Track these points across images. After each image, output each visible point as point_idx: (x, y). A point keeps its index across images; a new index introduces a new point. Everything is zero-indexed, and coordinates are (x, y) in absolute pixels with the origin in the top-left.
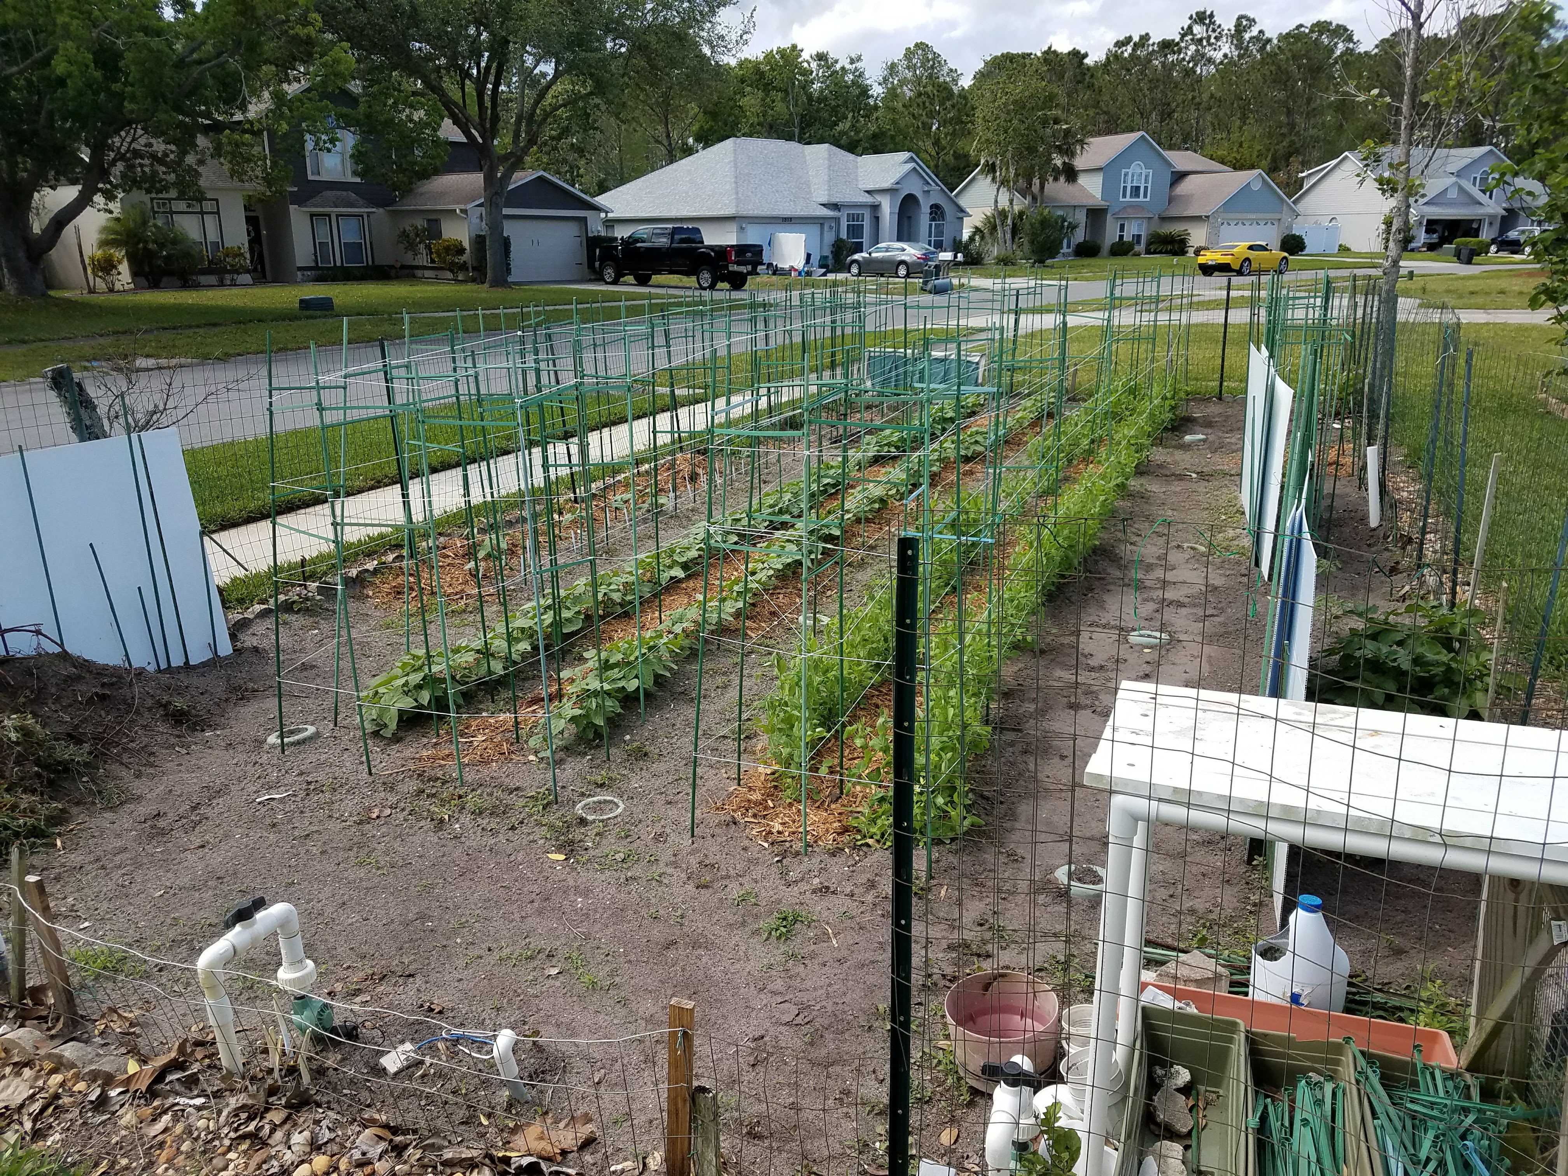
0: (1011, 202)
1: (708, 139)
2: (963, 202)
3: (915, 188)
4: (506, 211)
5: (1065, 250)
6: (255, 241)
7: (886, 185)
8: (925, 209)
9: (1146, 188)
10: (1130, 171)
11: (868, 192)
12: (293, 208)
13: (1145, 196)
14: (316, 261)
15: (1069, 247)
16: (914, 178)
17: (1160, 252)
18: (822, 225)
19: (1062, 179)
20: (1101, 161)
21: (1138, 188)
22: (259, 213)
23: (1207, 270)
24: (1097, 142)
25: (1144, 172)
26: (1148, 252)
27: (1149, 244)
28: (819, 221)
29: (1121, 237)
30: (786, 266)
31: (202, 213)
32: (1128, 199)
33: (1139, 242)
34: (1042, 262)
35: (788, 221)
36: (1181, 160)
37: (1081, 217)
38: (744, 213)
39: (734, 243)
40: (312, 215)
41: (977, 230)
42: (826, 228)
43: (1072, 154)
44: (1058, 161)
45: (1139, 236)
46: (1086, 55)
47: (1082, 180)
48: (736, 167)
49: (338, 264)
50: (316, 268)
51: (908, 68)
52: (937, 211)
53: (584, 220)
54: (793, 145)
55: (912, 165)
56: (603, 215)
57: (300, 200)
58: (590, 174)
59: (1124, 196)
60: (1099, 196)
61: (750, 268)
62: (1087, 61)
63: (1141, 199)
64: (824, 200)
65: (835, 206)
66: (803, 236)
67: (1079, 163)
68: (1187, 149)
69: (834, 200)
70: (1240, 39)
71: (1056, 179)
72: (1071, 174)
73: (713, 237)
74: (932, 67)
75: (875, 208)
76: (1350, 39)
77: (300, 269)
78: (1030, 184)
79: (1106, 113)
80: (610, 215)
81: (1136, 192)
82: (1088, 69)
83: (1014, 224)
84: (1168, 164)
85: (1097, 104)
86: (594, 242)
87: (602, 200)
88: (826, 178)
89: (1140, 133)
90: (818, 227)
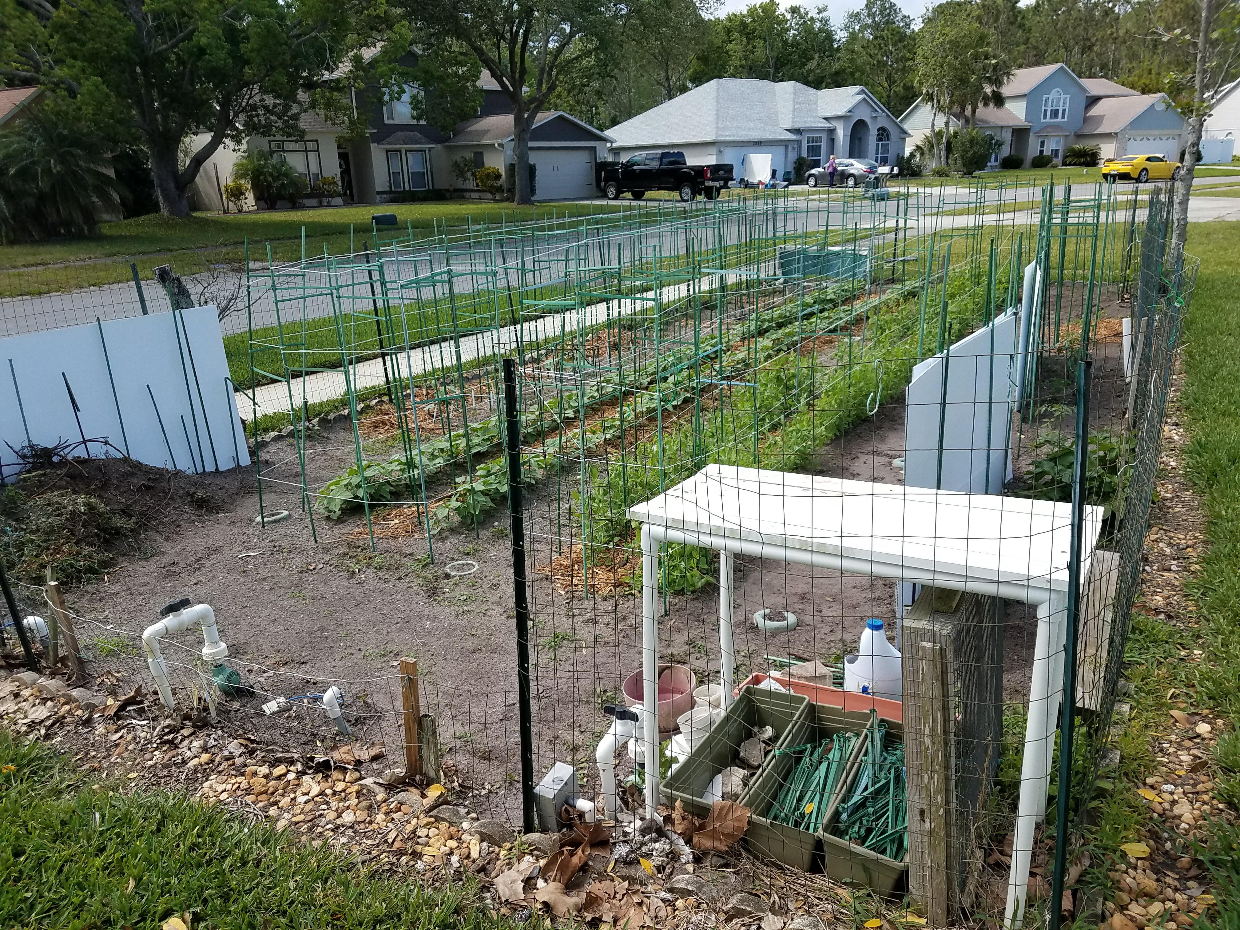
0: (947, 124)
1: (699, 80)
2: (906, 126)
3: (865, 115)
4: (531, 144)
5: (993, 163)
6: (345, 172)
7: (841, 112)
8: (873, 132)
9: (1064, 110)
10: (1051, 97)
11: (826, 119)
12: (373, 146)
13: (1063, 117)
14: (390, 187)
15: (996, 160)
16: (864, 107)
17: (1075, 164)
18: (786, 147)
19: (992, 105)
20: (1025, 90)
21: (1057, 111)
22: (349, 150)
23: (1111, 178)
24: (1021, 74)
25: (1063, 97)
26: (1064, 164)
27: (1065, 157)
28: (785, 144)
29: (1042, 151)
31: (306, 151)
32: (1048, 119)
33: (1056, 156)
34: (970, 173)
35: (758, 144)
36: (1095, 86)
37: (1007, 136)
38: (722, 138)
39: (714, 163)
40: (387, 151)
41: (918, 148)
42: (790, 149)
43: (1000, 84)
44: (988, 89)
45: (1057, 151)
47: (1008, 105)
48: (718, 102)
49: (407, 188)
50: (391, 192)
51: (869, 15)
52: (883, 133)
53: (594, 148)
54: (766, 84)
55: (862, 96)
56: (609, 145)
57: (378, 139)
59: (1045, 117)
60: (1023, 118)
61: (722, 183)
62: (1018, 6)
63: (1060, 119)
64: (789, 126)
65: (797, 131)
66: (770, 156)
67: (1006, 90)
68: (1102, 77)
69: (797, 126)
71: (986, 104)
72: (999, 100)
73: (694, 160)
74: (889, 15)
75: (831, 132)
77: (378, 193)
78: (963, 109)
79: (1035, 48)
80: (614, 145)
81: (1055, 114)
82: (1019, 12)
83: (949, 144)
84: (1083, 89)
85: (1026, 42)
86: (601, 167)
87: (608, 133)
88: (791, 108)
89: (1060, 65)
90: (783, 148)
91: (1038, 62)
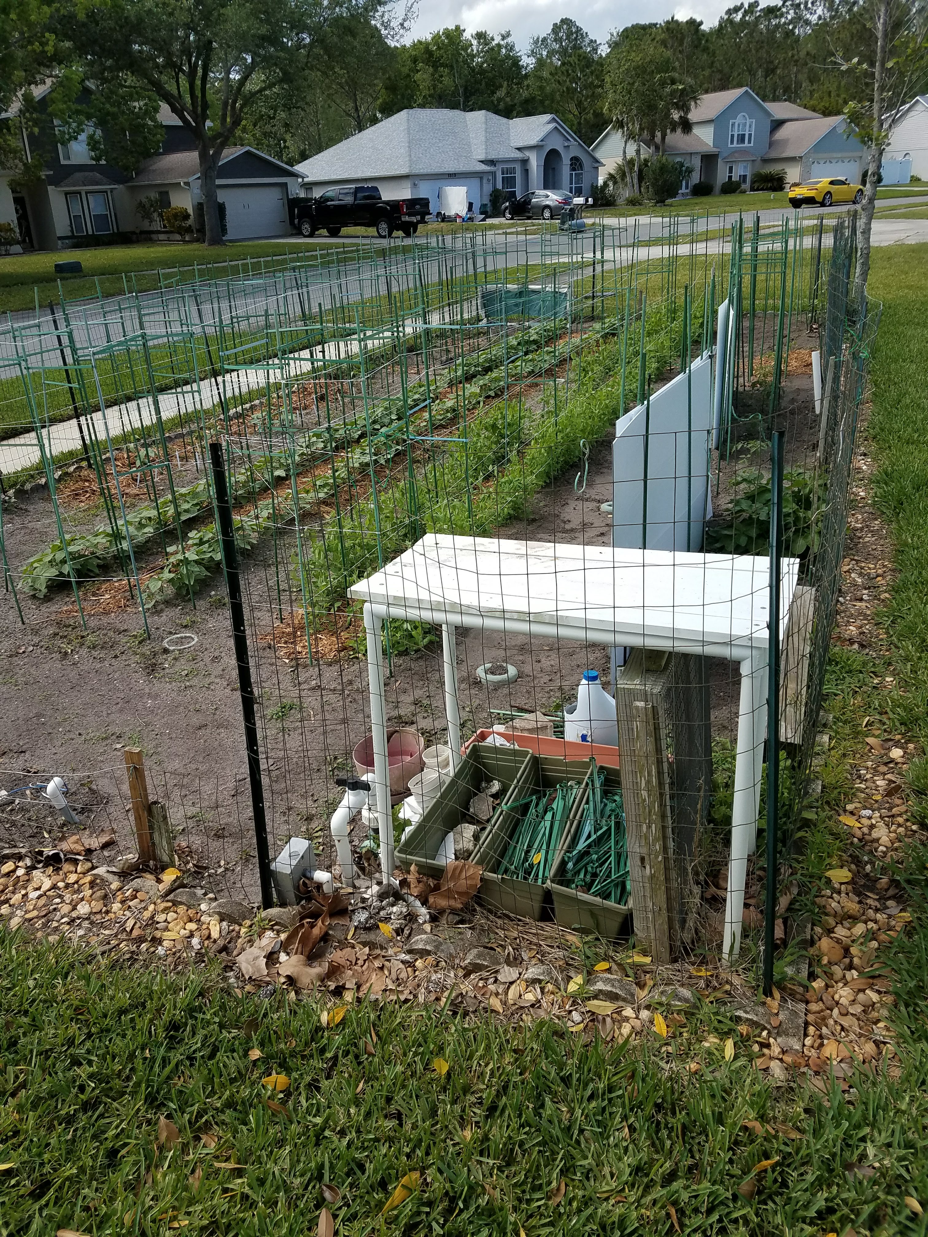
0: (638, 152)
1: (388, 111)
2: (598, 155)
3: (557, 144)
4: (219, 182)
5: (683, 190)
7: (533, 141)
8: (566, 162)
9: (750, 135)
10: (737, 122)
11: (518, 149)
12: (50, 188)
13: (749, 142)
14: (72, 231)
15: (687, 188)
16: (556, 136)
17: (762, 189)
18: (481, 178)
19: (679, 131)
20: (712, 114)
21: (743, 136)
23: (796, 203)
24: (708, 98)
25: (748, 122)
26: (752, 189)
27: (753, 182)
28: (479, 175)
29: (730, 177)
30: (452, 214)
32: (735, 145)
33: (745, 181)
34: (662, 201)
35: (453, 177)
36: (779, 110)
37: (697, 163)
38: (416, 171)
40: (66, 194)
41: (611, 177)
42: (485, 181)
43: (687, 109)
44: (676, 115)
45: (745, 177)
46: (701, 23)
47: (696, 131)
48: (409, 134)
49: (90, 232)
50: (72, 237)
51: (555, 40)
52: (576, 163)
53: (285, 184)
54: (457, 112)
55: (554, 125)
56: (300, 180)
57: (55, 181)
58: (294, 145)
59: (732, 142)
60: (711, 144)
61: (419, 217)
62: (703, 27)
63: (746, 144)
64: (482, 157)
65: (491, 162)
66: (465, 189)
67: (693, 116)
68: (785, 100)
69: (490, 157)
71: (674, 131)
72: (686, 126)
73: (389, 194)
74: (576, 39)
75: (525, 163)
77: (60, 238)
78: (653, 136)
79: (720, 71)
80: (306, 180)
81: (741, 138)
82: (703, 35)
83: (640, 171)
84: (768, 114)
85: (712, 65)
86: (293, 203)
87: (299, 168)
88: (483, 139)
89: (744, 89)
90: (478, 180)
91: (723, 87)
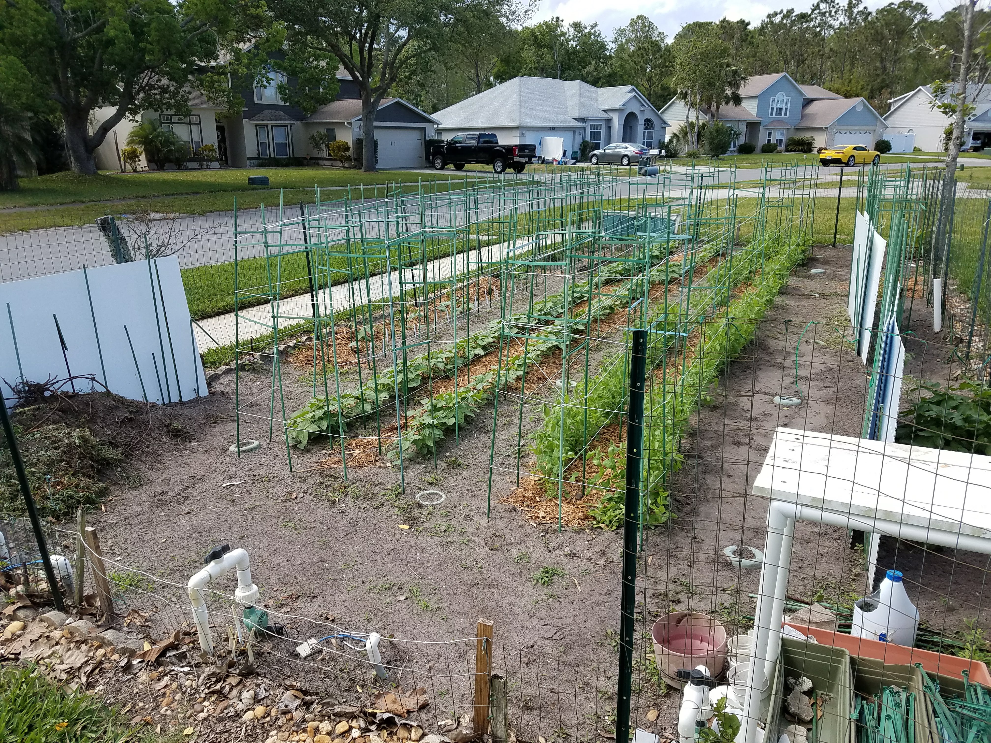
0: (697, 117)
1: (502, 77)
2: (666, 117)
3: (635, 108)
4: (376, 124)
5: (732, 149)
6: (222, 141)
7: (617, 106)
8: (641, 122)
9: (786, 109)
10: (776, 98)
11: (604, 111)
12: (245, 121)
13: (786, 114)
14: (259, 154)
15: (734, 147)
16: (635, 102)
17: (795, 151)
18: (574, 132)
19: (731, 103)
20: (757, 92)
21: (781, 109)
22: (224, 124)
23: (826, 163)
24: (754, 79)
25: (785, 98)
26: (787, 151)
27: (787, 145)
28: (573, 130)
29: (769, 141)
30: (550, 158)
31: (190, 124)
32: (774, 116)
33: (780, 144)
34: (716, 156)
35: (552, 130)
36: (809, 91)
37: (743, 128)
38: (524, 124)
39: (518, 143)
40: (256, 126)
41: (675, 135)
42: (577, 133)
43: (738, 87)
44: (729, 92)
45: (781, 141)
46: (748, 24)
47: (744, 104)
48: (520, 95)
49: (272, 156)
50: (258, 159)
51: (632, 31)
52: (648, 123)
53: (424, 129)
54: (557, 81)
55: (633, 94)
56: (435, 126)
57: (250, 116)
58: (428, 100)
59: (772, 114)
60: (755, 114)
61: (527, 159)
62: (749, 27)
63: (783, 116)
64: (576, 116)
65: (583, 120)
66: (562, 139)
67: (742, 92)
68: (814, 84)
69: (582, 116)
70: (851, 13)
71: (727, 103)
72: (737, 100)
73: (504, 140)
74: (648, 31)
75: (609, 121)
76: (925, 12)
77: (249, 159)
78: (710, 107)
79: (761, 60)
80: (440, 126)
81: (779, 112)
82: (750, 32)
83: (699, 132)
84: (801, 94)
85: (755, 55)
86: (429, 143)
87: (435, 116)
88: (577, 102)
89: (783, 74)
90: (571, 133)
91: (766, 71)
